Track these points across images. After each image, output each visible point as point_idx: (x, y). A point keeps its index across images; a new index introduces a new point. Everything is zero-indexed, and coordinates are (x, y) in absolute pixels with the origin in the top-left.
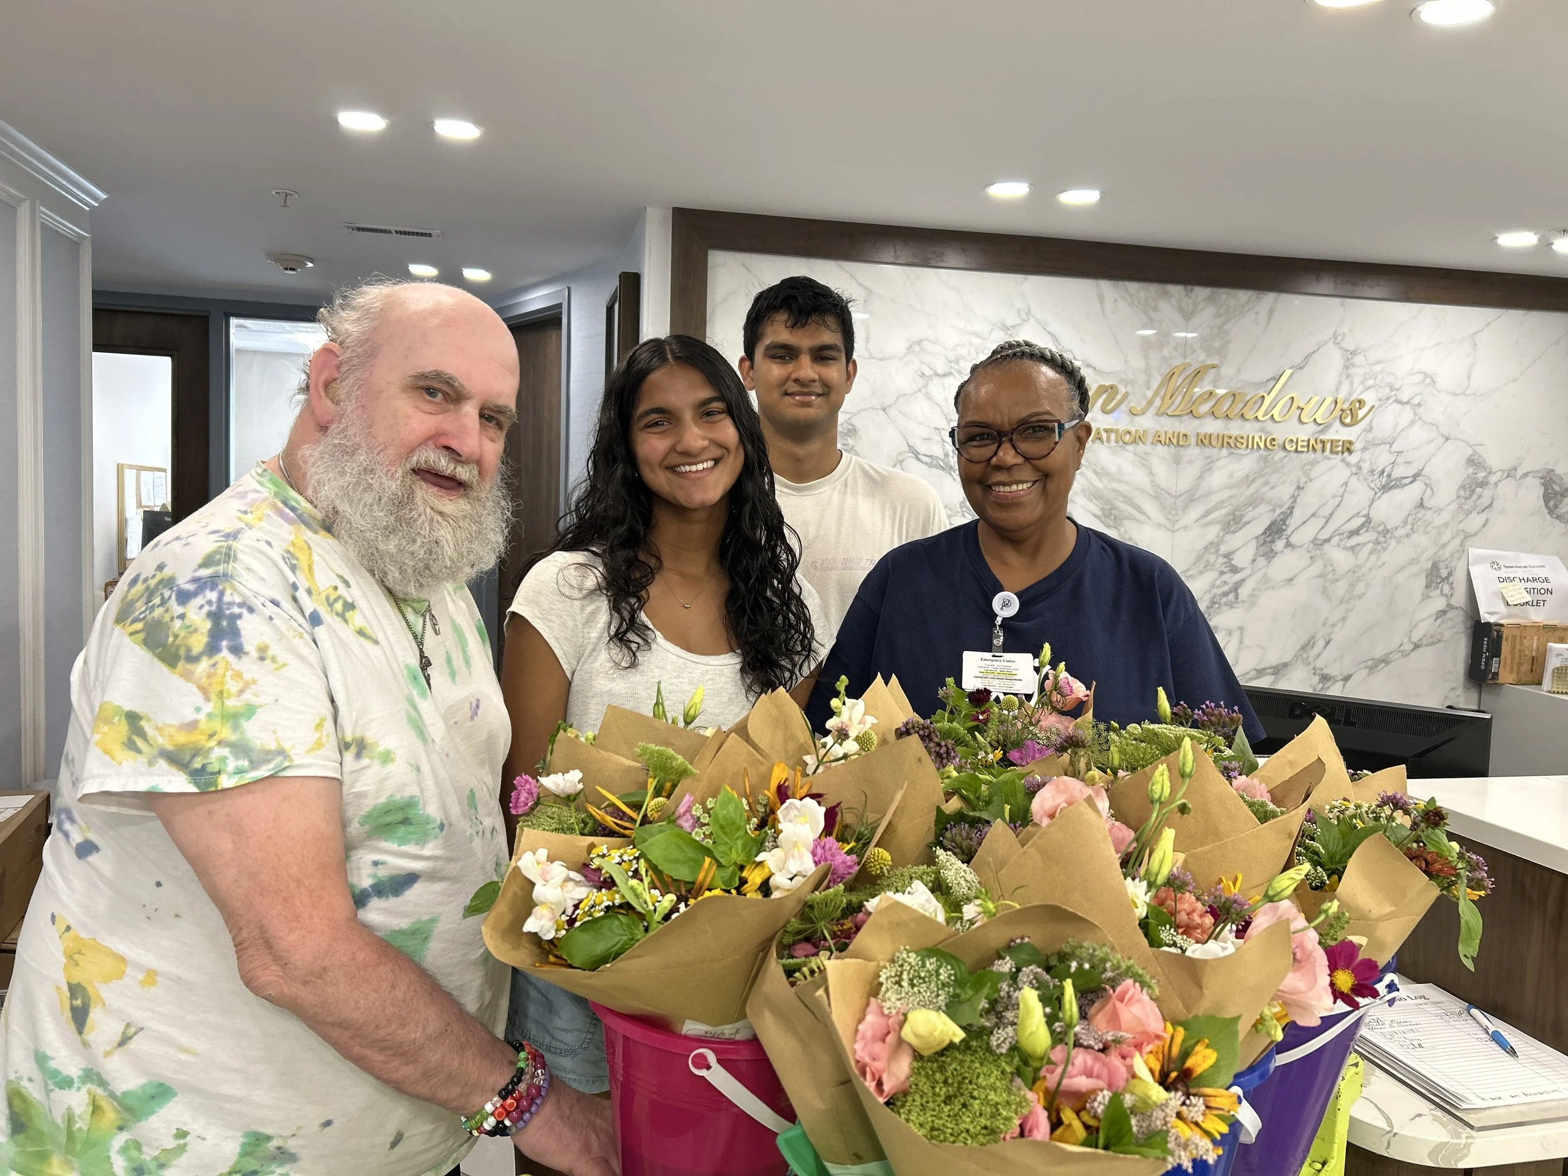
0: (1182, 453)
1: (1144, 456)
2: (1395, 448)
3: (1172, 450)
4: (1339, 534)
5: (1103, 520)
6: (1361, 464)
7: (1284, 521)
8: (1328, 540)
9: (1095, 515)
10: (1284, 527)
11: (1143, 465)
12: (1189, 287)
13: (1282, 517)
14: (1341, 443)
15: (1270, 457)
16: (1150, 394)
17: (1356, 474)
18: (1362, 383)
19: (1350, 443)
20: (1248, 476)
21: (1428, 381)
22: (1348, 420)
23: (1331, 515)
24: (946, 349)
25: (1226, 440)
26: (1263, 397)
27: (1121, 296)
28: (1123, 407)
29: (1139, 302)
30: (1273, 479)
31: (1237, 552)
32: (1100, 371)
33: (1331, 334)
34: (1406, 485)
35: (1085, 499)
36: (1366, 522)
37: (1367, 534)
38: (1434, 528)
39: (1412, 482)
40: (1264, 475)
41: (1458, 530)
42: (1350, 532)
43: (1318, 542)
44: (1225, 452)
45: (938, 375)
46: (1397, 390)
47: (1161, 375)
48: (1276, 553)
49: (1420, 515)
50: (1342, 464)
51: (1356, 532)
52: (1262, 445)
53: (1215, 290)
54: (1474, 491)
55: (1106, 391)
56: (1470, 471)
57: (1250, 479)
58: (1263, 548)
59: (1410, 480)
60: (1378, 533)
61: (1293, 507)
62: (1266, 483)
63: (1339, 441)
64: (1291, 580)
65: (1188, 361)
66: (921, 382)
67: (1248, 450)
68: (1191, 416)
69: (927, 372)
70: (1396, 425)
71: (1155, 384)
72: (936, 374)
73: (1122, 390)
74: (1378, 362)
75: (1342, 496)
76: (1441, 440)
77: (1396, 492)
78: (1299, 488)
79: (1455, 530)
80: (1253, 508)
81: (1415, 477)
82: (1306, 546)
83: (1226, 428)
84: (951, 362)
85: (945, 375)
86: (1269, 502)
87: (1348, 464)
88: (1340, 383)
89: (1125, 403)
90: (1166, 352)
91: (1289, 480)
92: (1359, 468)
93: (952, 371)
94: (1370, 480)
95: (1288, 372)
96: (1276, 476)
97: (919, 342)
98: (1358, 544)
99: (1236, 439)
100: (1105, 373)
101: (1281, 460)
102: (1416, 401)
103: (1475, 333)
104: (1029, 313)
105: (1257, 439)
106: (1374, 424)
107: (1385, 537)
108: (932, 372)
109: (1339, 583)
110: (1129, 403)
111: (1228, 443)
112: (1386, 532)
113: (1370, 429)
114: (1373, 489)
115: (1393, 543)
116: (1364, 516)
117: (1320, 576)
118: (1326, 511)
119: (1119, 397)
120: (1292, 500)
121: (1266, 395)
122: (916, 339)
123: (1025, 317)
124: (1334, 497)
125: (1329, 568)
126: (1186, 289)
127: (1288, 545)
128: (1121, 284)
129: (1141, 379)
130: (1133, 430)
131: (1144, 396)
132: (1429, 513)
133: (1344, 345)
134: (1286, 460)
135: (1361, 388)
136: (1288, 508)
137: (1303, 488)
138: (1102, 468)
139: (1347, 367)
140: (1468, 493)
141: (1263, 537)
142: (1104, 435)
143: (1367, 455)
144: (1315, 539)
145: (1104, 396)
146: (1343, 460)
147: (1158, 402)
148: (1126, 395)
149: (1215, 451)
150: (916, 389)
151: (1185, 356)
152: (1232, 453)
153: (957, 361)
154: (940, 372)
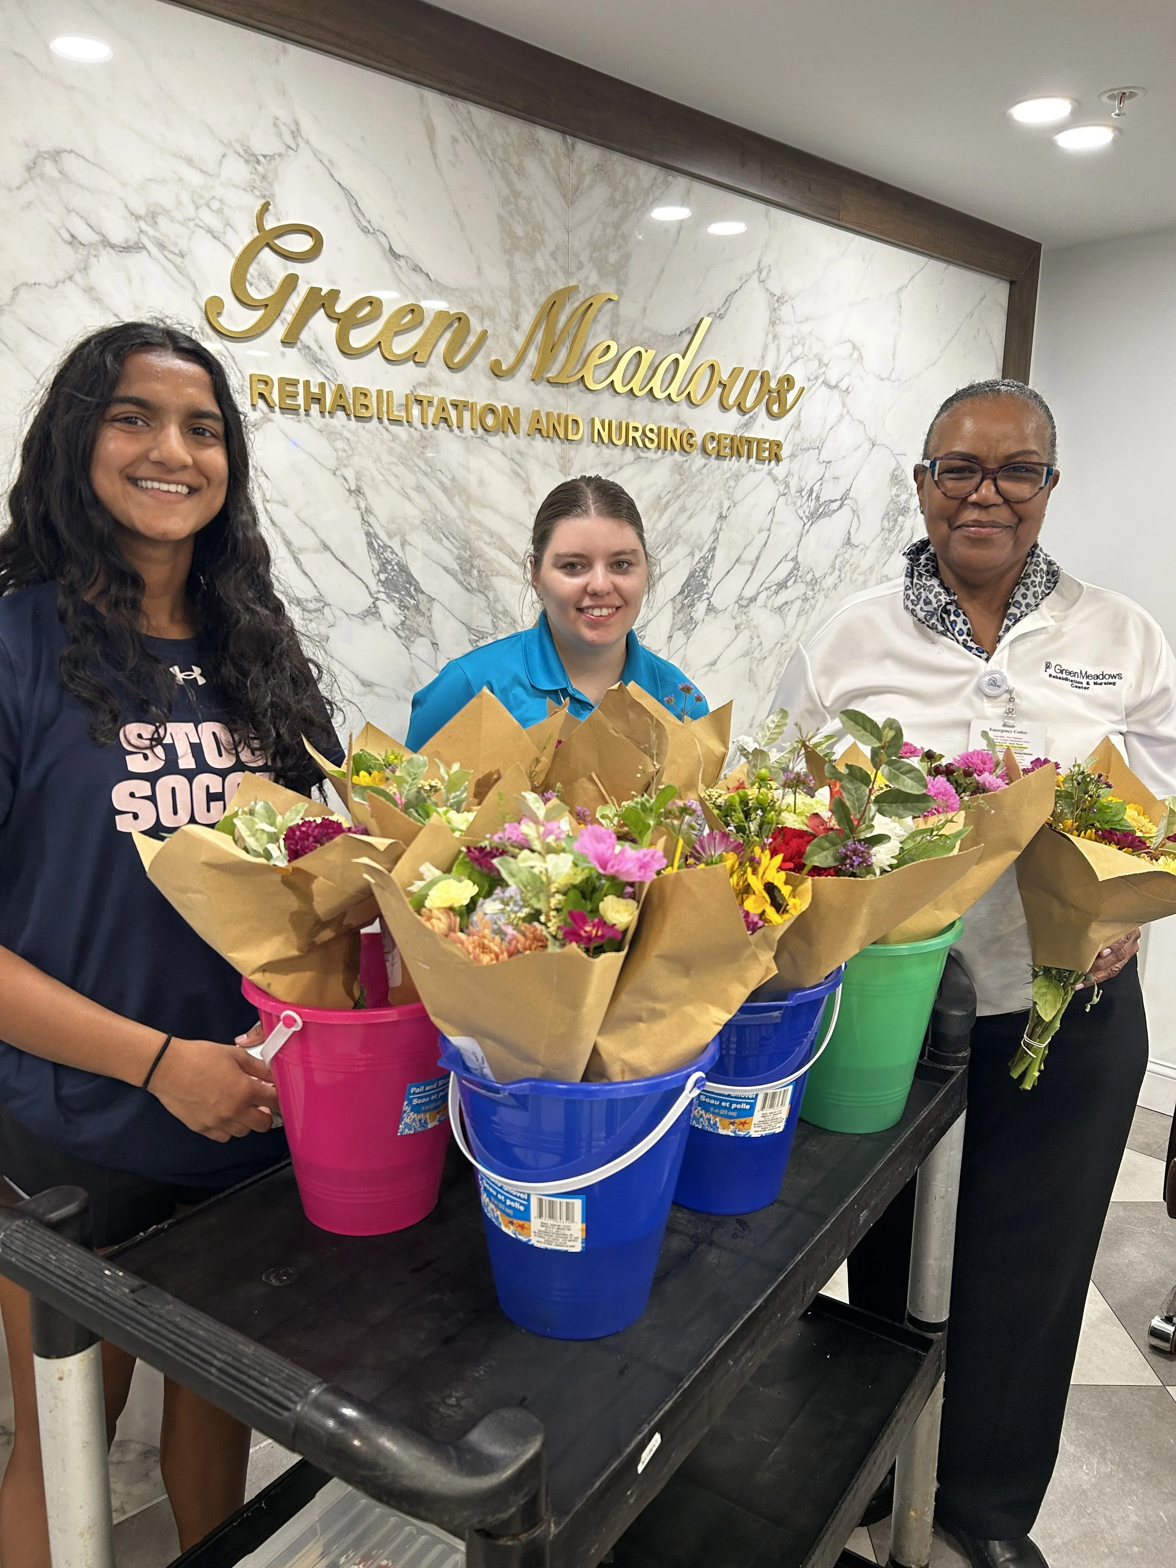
0: (572, 453)
1: (516, 456)
2: (825, 456)
3: (558, 446)
4: (767, 589)
5: (461, 578)
6: (788, 479)
7: (704, 571)
8: (753, 599)
9: (446, 569)
10: (705, 581)
11: (517, 474)
12: (569, 139)
13: (702, 564)
14: (767, 445)
15: (686, 465)
16: (520, 339)
17: (784, 495)
18: (790, 350)
19: (779, 445)
20: (660, 497)
21: (856, 355)
22: (775, 408)
23: (758, 558)
24: (123, 184)
25: (632, 434)
26: (677, 360)
27: (463, 133)
28: (479, 360)
29: (494, 152)
30: (690, 502)
31: (649, 626)
32: (438, 284)
33: (752, 266)
34: (834, 511)
35: (428, 538)
36: (794, 568)
37: (796, 585)
38: (860, 574)
39: (841, 507)
40: (679, 496)
41: (882, 577)
42: (777, 584)
43: (744, 603)
44: (629, 454)
45: (112, 247)
46: (826, 365)
47: (535, 305)
48: (696, 624)
49: (847, 556)
50: (768, 478)
51: (782, 585)
52: (677, 444)
53: (607, 152)
54: (896, 521)
55: (450, 326)
56: (894, 491)
57: (664, 501)
58: (681, 615)
59: (838, 504)
60: (807, 583)
61: (715, 549)
62: (683, 509)
63: (765, 441)
64: (713, 664)
65: (573, 283)
66: (69, 258)
67: (660, 452)
68: (581, 386)
69: (85, 234)
70: (825, 420)
71: (527, 320)
72: (106, 243)
73: (476, 327)
74: (807, 319)
75: (769, 530)
76: (867, 446)
77: (824, 522)
78: (722, 517)
79: (879, 576)
80: (668, 552)
81: (844, 498)
82: (730, 609)
83: (630, 413)
84: (138, 218)
85: (126, 249)
86: (686, 541)
87: (775, 480)
88: (766, 347)
89: (482, 353)
90: (540, 262)
91: (709, 504)
92: (787, 486)
93: (145, 240)
94: (798, 505)
95: (707, 321)
96: (695, 496)
97: (56, 155)
98: (786, 603)
99: (644, 433)
100: (447, 288)
101: (700, 470)
102: (843, 385)
103: (900, 289)
104: (296, 133)
105: (670, 434)
106: (802, 418)
107: (813, 590)
108: (96, 238)
109: (768, 660)
110: (489, 354)
111: (634, 438)
112: (814, 583)
113: (797, 426)
114: (801, 518)
115: (820, 597)
116: (792, 560)
117: (746, 654)
118: (750, 555)
119: (472, 340)
120: (712, 538)
121: (680, 358)
122: (46, 146)
123: (290, 142)
124: (760, 531)
125: (756, 641)
126: (564, 140)
127: (710, 609)
128: (463, 107)
129: (505, 308)
130: (499, 406)
131: (512, 343)
132: (856, 551)
133: (770, 284)
134: (705, 471)
135: (788, 359)
136: (709, 550)
137: (726, 517)
138: (453, 479)
139: (773, 323)
140: (892, 524)
141: (680, 597)
142: (453, 413)
143: (795, 466)
144: (741, 598)
145: (448, 335)
146: (770, 473)
147: (532, 356)
148: (484, 336)
149: (617, 452)
150: (61, 275)
151: (568, 273)
152: (640, 458)
153: (153, 217)
154: (116, 238)
